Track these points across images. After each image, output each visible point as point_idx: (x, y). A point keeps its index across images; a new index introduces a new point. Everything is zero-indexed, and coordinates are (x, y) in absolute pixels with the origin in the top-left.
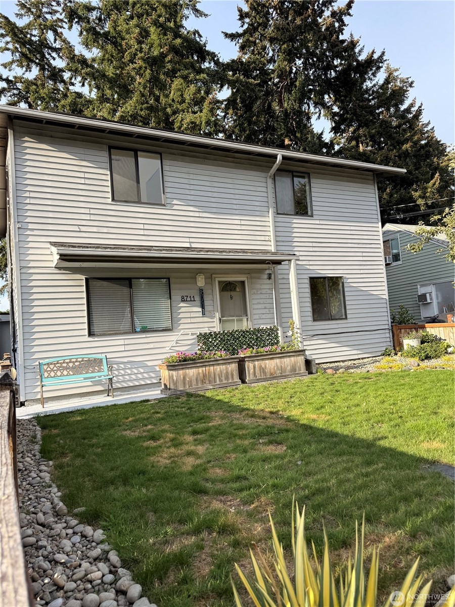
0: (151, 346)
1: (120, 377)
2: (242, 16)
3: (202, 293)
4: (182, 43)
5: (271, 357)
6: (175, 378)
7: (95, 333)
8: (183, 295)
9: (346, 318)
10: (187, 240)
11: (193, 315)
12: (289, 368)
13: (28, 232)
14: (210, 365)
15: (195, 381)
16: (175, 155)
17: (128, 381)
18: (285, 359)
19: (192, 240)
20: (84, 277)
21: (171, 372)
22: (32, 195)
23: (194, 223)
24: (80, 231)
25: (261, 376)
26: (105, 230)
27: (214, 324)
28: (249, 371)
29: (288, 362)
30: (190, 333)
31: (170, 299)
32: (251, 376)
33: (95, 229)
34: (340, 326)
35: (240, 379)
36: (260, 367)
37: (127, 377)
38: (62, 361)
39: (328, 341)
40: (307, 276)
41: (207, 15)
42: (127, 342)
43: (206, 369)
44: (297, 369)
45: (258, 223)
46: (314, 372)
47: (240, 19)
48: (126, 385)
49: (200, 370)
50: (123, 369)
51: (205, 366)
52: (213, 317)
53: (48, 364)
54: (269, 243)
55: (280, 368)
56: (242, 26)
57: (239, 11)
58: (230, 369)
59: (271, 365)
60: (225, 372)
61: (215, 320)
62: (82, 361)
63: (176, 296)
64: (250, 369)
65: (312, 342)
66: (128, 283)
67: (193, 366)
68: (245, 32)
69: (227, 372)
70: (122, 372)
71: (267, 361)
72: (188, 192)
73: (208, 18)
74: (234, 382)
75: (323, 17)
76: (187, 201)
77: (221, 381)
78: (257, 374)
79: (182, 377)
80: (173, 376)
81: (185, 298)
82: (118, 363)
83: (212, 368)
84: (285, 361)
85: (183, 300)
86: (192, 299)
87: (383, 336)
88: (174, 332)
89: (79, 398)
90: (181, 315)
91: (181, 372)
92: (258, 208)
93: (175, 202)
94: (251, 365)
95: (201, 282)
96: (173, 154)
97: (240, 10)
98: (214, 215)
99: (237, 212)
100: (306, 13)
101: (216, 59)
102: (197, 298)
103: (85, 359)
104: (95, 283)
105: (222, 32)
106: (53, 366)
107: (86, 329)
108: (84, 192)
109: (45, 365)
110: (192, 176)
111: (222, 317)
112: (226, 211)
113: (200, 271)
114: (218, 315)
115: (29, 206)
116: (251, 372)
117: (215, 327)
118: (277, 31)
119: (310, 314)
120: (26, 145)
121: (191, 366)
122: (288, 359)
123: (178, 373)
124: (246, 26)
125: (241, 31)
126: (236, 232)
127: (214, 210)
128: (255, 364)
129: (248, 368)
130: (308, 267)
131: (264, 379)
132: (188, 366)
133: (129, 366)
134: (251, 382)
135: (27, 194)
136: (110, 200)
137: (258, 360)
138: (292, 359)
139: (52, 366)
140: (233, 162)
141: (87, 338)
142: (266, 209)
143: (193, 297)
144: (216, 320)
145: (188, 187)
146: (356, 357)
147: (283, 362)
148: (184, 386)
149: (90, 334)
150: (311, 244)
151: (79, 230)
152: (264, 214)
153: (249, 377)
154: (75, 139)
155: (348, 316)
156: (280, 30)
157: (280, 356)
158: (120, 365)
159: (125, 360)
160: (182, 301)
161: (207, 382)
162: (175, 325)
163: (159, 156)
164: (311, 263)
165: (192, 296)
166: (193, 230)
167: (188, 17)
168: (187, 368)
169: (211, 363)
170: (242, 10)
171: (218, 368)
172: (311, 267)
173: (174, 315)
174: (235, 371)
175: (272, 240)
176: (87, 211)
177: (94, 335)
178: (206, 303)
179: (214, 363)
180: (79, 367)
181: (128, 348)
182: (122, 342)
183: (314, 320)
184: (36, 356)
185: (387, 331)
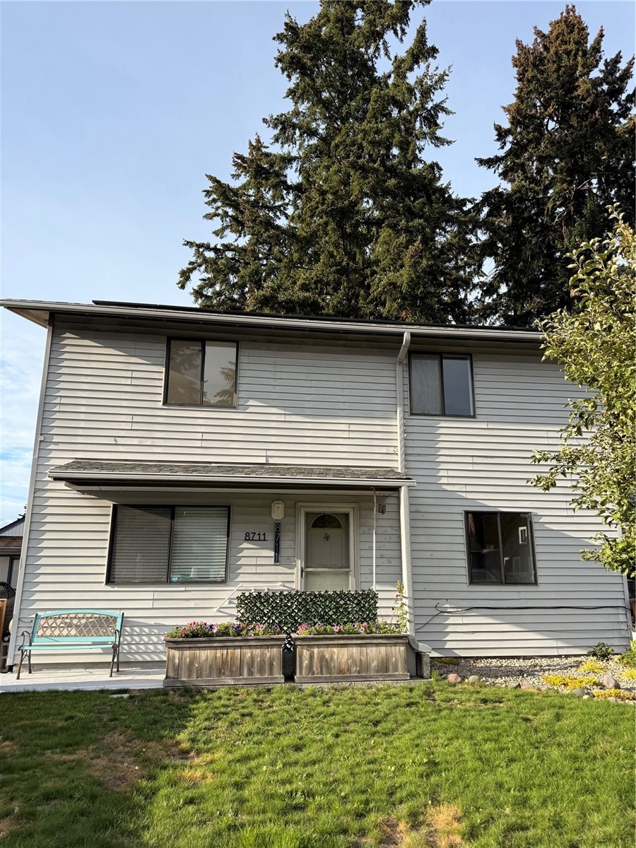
0: (192, 604)
1: (142, 647)
2: (502, 134)
3: (278, 529)
4: (399, 183)
5: (342, 642)
6: (177, 661)
7: (116, 580)
8: (247, 531)
9: (536, 583)
10: (264, 453)
11: (260, 561)
12: (374, 664)
13: (52, 447)
14: (235, 647)
15: (208, 670)
16: (258, 342)
17: (153, 652)
18: (369, 649)
19: (270, 453)
20: (111, 504)
21: (172, 652)
22: (64, 400)
23: (275, 430)
24: (116, 444)
25: (321, 672)
26: (149, 442)
27: (293, 578)
28: (301, 663)
29: (374, 653)
30: (253, 588)
31: (228, 536)
32: (304, 671)
33: (135, 441)
34: (523, 596)
35: (283, 674)
36: (322, 658)
37: (151, 647)
38: (65, 616)
39: (498, 619)
40: (461, 510)
41: (450, 142)
42: (157, 596)
43: (227, 652)
44: (391, 667)
45: (379, 429)
46: (425, 674)
47: (498, 140)
48: (148, 659)
49: (219, 653)
50: (147, 635)
51: (227, 647)
52: (292, 567)
53: (47, 618)
54: (394, 457)
55: (358, 664)
56: (502, 148)
57: (496, 129)
58: (268, 656)
59: (341, 655)
60: (259, 659)
61: (295, 571)
62: (91, 618)
63: (238, 533)
64: (304, 659)
65: (466, 620)
66: (170, 512)
67: (207, 645)
68: (508, 154)
69: (263, 661)
70: (146, 639)
71: (335, 650)
72: (271, 388)
73: (453, 144)
74: (272, 679)
75: (629, 116)
76: (268, 401)
77: (250, 673)
78: (315, 669)
79: (188, 660)
80: (174, 657)
81: (251, 535)
82: (141, 626)
83: (238, 651)
84: (369, 651)
85: (247, 538)
86: (262, 538)
87: (613, 619)
88: (228, 586)
89: (83, 670)
90: (242, 561)
91: (187, 653)
92: (379, 408)
93: (251, 402)
94: (306, 653)
95: (278, 513)
96: (256, 341)
97: (498, 128)
98: (309, 418)
99: (345, 413)
100: (592, 117)
101: (447, 196)
102: (270, 537)
103: (95, 616)
104: (125, 511)
105: (476, 159)
106: (52, 621)
107: (103, 574)
108: (128, 394)
109: (43, 618)
110: (279, 368)
111: (306, 567)
112: (327, 412)
113: (279, 498)
114: (299, 564)
115: (58, 414)
116: (305, 665)
117: (293, 582)
118: (552, 146)
119: (465, 571)
120: (66, 342)
121: (204, 645)
122: (374, 649)
123: (182, 654)
124: (508, 146)
125: (502, 153)
126: (341, 441)
127: (309, 411)
128: (313, 652)
129: (301, 657)
130: (464, 495)
131: (325, 678)
132: (199, 645)
133: (156, 631)
134: (303, 681)
135: (57, 401)
136: (161, 403)
137: (318, 646)
138: (383, 649)
139: (50, 622)
140: (344, 346)
141: (103, 587)
142: (392, 408)
143: (264, 534)
144: (297, 571)
145: (272, 382)
146: (555, 652)
147: (365, 654)
148: (190, 676)
149: (109, 581)
150: (470, 460)
151: (114, 443)
152: (388, 414)
153: (301, 673)
154: (126, 332)
155: (540, 580)
156: (555, 144)
157: (359, 642)
158: (145, 629)
159: (152, 622)
160: (246, 540)
161: (227, 673)
162: (231, 575)
163: (235, 344)
164: (469, 488)
165: (262, 533)
166: (274, 439)
167: (423, 149)
168: (197, 647)
169: (237, 644)
170: (500, 127)
171: (248, 653)
172: (469, 496)
173: (232, 560)
174: (276, 661)
175: (399, 453)
176: (129, 419)
177: (114, 582)
178: (283, 544)
179: (241, 644)
180: (86, 626)
181: (157, 604)
182: (150, 596)
183: (472, 582)
184: (37, 606)
185: (621, 611)
